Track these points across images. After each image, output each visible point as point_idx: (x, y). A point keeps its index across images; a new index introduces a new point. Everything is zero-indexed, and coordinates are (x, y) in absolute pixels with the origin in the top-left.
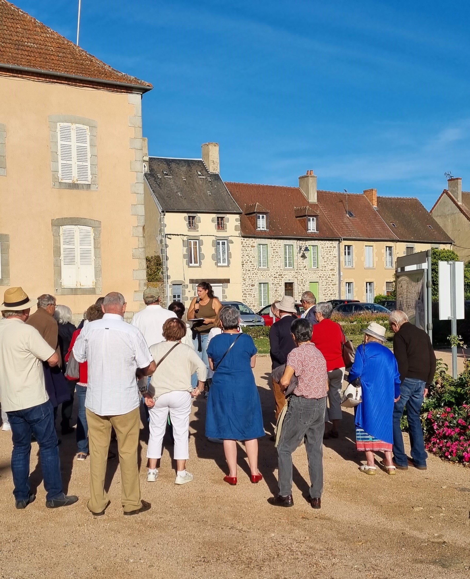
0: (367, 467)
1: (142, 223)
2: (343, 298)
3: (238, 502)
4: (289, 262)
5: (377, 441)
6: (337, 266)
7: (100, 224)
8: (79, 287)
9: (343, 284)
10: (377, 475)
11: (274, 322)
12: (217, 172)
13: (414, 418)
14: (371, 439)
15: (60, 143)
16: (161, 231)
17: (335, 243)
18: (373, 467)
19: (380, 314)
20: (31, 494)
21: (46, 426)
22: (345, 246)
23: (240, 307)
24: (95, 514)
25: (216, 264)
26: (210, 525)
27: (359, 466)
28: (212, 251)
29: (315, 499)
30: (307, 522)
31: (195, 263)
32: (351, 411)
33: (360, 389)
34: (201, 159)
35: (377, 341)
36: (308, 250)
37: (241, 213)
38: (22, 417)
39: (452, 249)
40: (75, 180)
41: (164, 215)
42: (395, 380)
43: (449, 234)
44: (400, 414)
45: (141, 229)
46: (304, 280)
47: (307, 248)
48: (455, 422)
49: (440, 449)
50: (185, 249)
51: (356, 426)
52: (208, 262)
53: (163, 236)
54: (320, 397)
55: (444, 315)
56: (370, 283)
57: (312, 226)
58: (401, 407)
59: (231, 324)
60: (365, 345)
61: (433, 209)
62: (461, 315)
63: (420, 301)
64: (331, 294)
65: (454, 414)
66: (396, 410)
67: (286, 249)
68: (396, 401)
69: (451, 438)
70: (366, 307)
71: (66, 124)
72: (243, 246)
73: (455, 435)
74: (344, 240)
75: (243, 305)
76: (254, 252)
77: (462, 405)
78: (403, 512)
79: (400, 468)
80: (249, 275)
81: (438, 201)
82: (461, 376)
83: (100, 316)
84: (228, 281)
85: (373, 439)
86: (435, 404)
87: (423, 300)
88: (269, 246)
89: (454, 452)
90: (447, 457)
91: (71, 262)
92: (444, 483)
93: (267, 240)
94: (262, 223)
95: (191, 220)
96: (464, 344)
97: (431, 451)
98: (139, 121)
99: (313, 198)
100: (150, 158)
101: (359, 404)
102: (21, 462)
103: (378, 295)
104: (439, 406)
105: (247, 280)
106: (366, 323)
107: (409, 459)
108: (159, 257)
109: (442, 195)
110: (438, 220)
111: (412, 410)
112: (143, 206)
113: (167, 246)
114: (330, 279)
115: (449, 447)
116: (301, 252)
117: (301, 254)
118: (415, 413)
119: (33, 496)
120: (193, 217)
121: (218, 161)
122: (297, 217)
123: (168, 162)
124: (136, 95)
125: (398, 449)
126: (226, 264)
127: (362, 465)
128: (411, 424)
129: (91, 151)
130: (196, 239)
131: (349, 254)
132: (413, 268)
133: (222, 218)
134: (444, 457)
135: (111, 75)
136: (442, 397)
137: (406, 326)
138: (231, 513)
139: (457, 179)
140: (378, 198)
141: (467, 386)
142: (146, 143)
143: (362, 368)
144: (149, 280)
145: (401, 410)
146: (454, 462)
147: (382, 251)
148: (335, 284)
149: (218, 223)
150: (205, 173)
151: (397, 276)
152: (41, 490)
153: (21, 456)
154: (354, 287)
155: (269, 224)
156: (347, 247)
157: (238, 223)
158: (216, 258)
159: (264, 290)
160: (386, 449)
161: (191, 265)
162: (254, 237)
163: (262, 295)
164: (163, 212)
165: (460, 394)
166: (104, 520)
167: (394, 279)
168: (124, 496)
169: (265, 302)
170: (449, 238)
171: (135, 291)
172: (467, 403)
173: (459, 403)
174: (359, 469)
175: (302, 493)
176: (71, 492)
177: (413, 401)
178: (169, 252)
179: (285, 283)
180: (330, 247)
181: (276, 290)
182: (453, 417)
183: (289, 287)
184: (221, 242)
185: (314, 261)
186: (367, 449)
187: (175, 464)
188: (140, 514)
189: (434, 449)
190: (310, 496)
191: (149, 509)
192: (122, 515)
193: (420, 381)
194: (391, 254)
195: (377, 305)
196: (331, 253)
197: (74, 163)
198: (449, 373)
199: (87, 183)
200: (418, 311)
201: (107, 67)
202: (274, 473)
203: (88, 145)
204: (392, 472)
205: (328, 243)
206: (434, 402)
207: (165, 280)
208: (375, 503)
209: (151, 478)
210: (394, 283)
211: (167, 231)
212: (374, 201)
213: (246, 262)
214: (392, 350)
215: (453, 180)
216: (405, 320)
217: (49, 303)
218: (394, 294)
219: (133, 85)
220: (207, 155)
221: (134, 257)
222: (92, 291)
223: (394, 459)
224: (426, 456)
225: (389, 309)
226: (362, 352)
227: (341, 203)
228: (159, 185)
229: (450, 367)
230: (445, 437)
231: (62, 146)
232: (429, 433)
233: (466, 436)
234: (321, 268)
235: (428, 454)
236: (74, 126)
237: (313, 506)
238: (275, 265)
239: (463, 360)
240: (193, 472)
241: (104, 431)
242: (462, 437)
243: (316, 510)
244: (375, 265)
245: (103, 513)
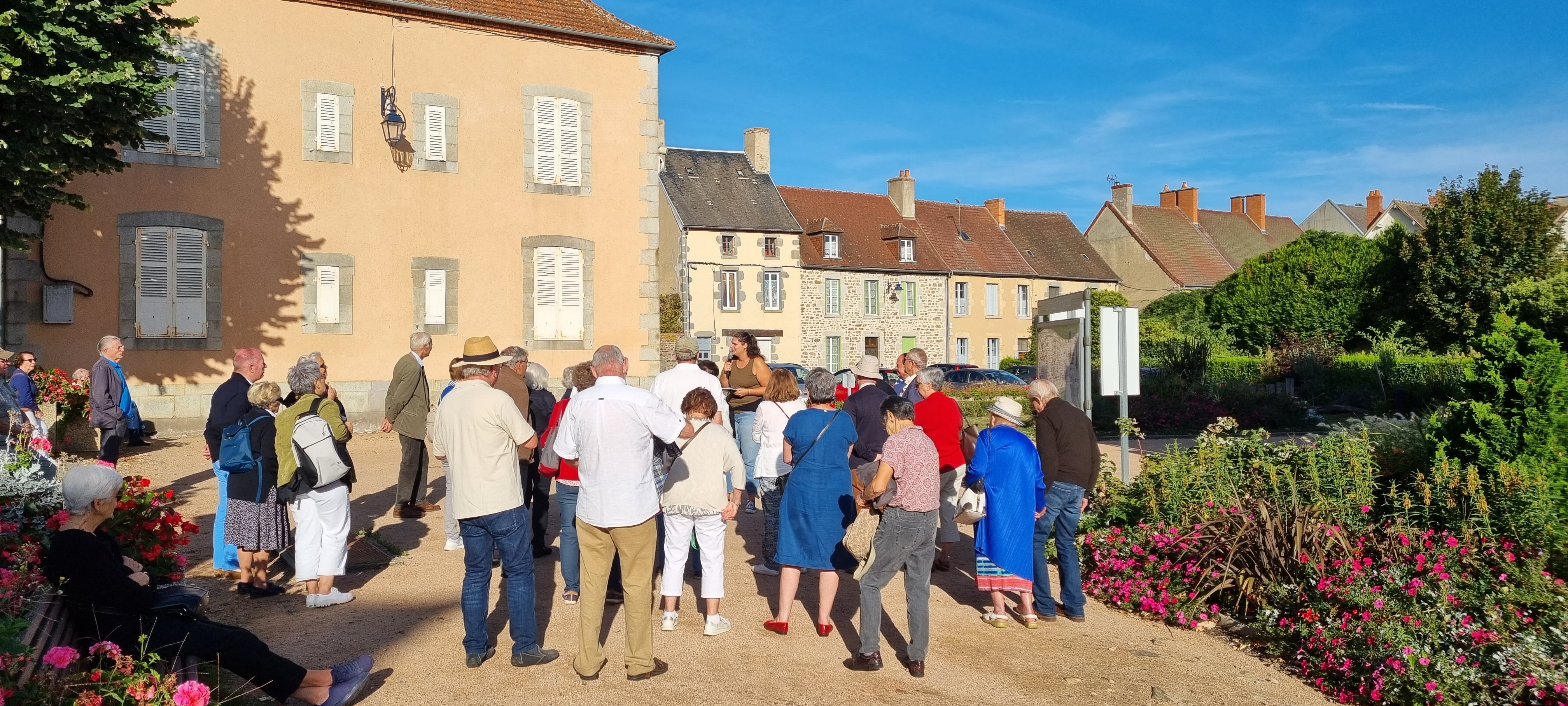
0: (994, 616)
1: (655, 246)
2: (952, 362)
3: (798, 665)
4: (871, 307)
5: (1010, 576)
6: (944, 314)
7: (593, 245)
8: (559, 338)
9: (953, 340)
10: (1008, 628)
11: (850, 394)
12: (767, 171)
13: (1066, 543)
14: (999, 574)
15: (537, 125)
16: (681, 257)
17: (942, 280)
18: (1004, 616)
19: (1010, 387)
20: (489, 647)
21: (518, 541)
22: (957, 283)
23: (798, 371)
24: (583, 678)
25: (763, 308)
26: (757, 698)
27: (981, 615)
28: (758, 288)
29: (916, 663)
30: (904, 696)
31: (731, 306)
32: (968, 530)
33: (982, 496)
34: (743, 152)
35: (1010, 424)
36: (901, 289)
37: (801, 233)
38: (482, 527)
39: (1117, 291)
40: (558, 180)
41: (687, 234)
42: (1036, 483)
43: (1114, 268)
44: (1045, 536)
45: (653, 254)
46: (895, 333)
47: (898, 285)
48: (1127, 550)
49: (1105, 590)
50: (717, 284)
51: (977, 552)
52: (750, 304)
53: (684, 265)
54: (927, 509)
55: (1108, 389)
56: (994, 340)
57: (907, 253)
58: (1047, 526)
59: (824, 396)
60: (992, 430)
61: (1089, 229)
62: (1134, 389)
63: (1073, 366)
64: (935, 356)
65: (1126, 537)
66: (1038, 530)
67: (867, 287)
68: (1038, 515)
69: (1121, 574)
70: (988, 375)
71: (546, 99)
72: (804, 282)
73: (1128, 571)
74: (955, 274)
75: (802, 369)
76: (819, 291)
77: (1137, 524)
78: (1051, 686)
79: (1044, 619)
80: (812, 325)
81: (1097, 218)
82: (1136, 480)
83: (592, 382)
84: (779, 333)
85: (1003, 573)
86: (1096, 522)
87: (1077, 365)
88: (842, 281)
89: (1127, 595)
90: (1114, 604)
91: (548, 301)
92: (1112, 643)
93: (839, 273)
94: (832, 248)
95: (726, 242)
96: (1141, 431)
97: (1090, 594)
98: (653, 96)
99: (909, 212)
100: (669, 150)
101: (981, 519)
102: (477, 596)
103: (1006, 357)
104: (1103, 525)
105: (809, 332)
106: (988, 400)
107: (1058, 605)
108: (677, 296)
109: (1102, 210)
110: (1096, 247)
111: (1063, 530)
112: (657, 220)
113: (689, 280)
114: (933, 333)
115: (1118, 588)
116: (891, 291)
117: (890, 294)
118: (1067, 535)
119: (491, 650)
120: (730, 238)
121: (768, 156)
122: (884, 240)
123: (694, 156)
124: (651, 57)
125: (1041, 589)
126: (777, 308)
127: (984, 612)
128: (1061, 552)
129: (583, 139)
130: (733, 270)
131: (962, 295)
132: (1062, 316)
133: (773, 239)
134: (1111, 603)
135: (615, 30)
136: (1106, 512)
137: (1054, 404)
138: (789, 681)
139: (1126, 186)
140: (1007, 212)
141: (1146, 496)
142: (662, 128)
143: (986, 465)
144: (663, 330)
145: (1046, 530)
146: (1126, 611)
147: (1013, 291)
148: (941, 341)
149: (767, 247)
150: (749, 173)
151: (1036, 328)
152: (505, 640)
153: (476, 587)
154: (970, 345)
155: (843, 250)
156: (959, 285)
157: (797, 248)
158: (763, 299)
159: (834, 348)
160: (1022, 589)
161: (724, 308)
162: (820, 269)
163: (831, 355)
164: (685, 229)
165: (1134, 508)
166: (599, 687)
167: (1030, 334)
168: (628, 651)
169: (834, 365)
170: (1113, 274)
171: (643, 346)
172: (1145, 522)
173: (1133, 522)
174: (982, 618)
175: (895, 652)
176: (548, 645)
177: (1065, 517)
178: (694, 289)
179: (866, 338)
180: (934, 285)
181: (852, 348)
182: (1124, 543)
183: (871, 344)
184: (770, 274)
185: (909, 304)
186: (994, 588)
187: (703, 606)
188: (652, 678)
189: (1095, 591)
190: (908, 657)
191: (664, 672)
192: (625, 680)
193: (1076, 487)
194: (1025, 297)
195: (1005, 373)
196: (935, 294)
197: (557, 155)
198: (1117, 475)
199: (575, 184)
200: (1069, 383)
201: (608, 17)
202: (852, 621)
203: (578, 129)
204: (1032, 624)
205: (931, 279)
206: (1095, 519)
207: (687, 330)
208: (1007, 671)
209: (668, 625)
210: (1030, 340)
211: (690, 257)
212: (1000, 218)
213: (808, 306)
214: (1032, 438)
215: (1119, 188)
216: (1054, 394)
217: (519, 359)
218: (1032, 356)
219: (646, 42)
220: (753, 146)
221: (642, 295)
222: (579, 345)
223: (1034, 604)
224: (1084, 601)
225: (1023, 379)
226: (987, 441)
227: (950, 220)
228: (679, 189)
229: (1118, 466)
230: (1112, 572)
231: (541, 130)
232: (1088, 566)
233: (1145, 571)
234: (920, 317)
235: (1087, 598)
236: (558, 102)
237: (913, 673)
238: (850, 311)
239: (1138, 457)
240: (730, 618)
241: (603, 551)
242: (1138, 573)
243: (918, 679)
244: (1001, 313)
245: (596, 676)
